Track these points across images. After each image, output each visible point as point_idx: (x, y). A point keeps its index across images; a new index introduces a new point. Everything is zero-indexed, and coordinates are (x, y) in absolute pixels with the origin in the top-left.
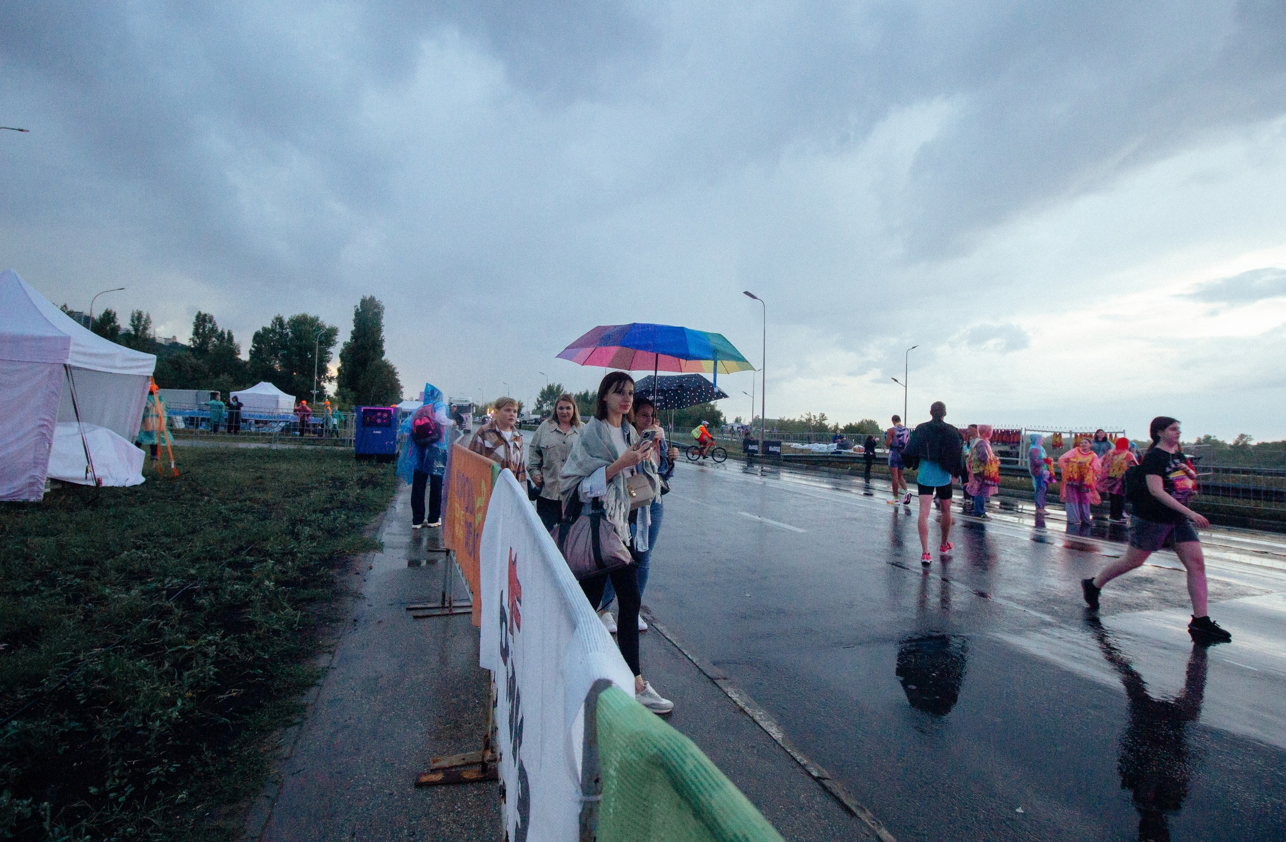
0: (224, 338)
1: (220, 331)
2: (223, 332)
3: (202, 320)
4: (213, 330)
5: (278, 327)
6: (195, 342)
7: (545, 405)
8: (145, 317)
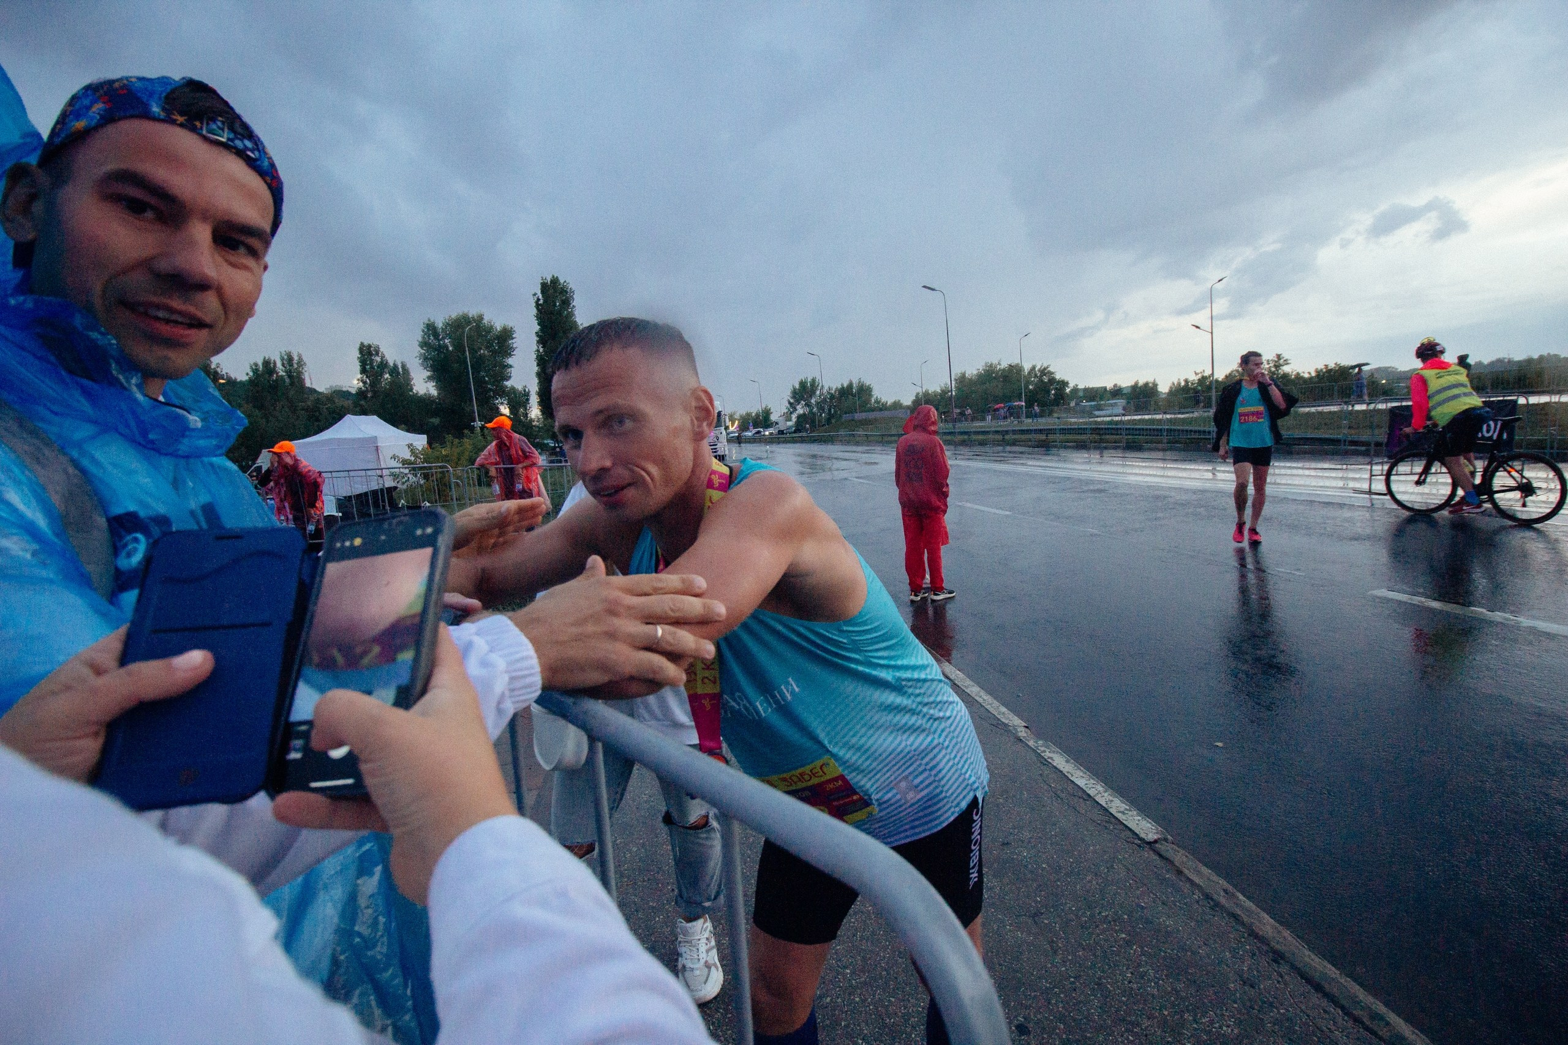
0: (398, 373)
1: (392, 365)
2: (395, 366)
3: (367, 353)
4: (383, 365)
5: (432, 338)
6: (364, 383)
7: (799, 407)
8: (296, 358)
